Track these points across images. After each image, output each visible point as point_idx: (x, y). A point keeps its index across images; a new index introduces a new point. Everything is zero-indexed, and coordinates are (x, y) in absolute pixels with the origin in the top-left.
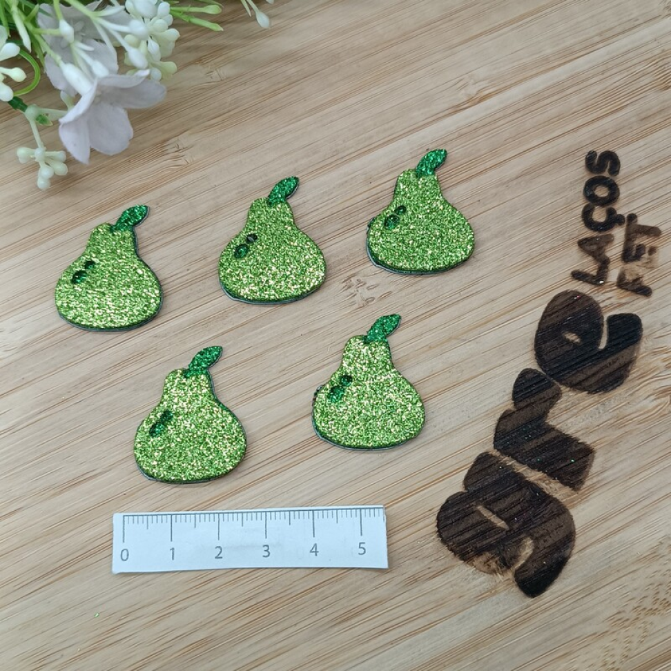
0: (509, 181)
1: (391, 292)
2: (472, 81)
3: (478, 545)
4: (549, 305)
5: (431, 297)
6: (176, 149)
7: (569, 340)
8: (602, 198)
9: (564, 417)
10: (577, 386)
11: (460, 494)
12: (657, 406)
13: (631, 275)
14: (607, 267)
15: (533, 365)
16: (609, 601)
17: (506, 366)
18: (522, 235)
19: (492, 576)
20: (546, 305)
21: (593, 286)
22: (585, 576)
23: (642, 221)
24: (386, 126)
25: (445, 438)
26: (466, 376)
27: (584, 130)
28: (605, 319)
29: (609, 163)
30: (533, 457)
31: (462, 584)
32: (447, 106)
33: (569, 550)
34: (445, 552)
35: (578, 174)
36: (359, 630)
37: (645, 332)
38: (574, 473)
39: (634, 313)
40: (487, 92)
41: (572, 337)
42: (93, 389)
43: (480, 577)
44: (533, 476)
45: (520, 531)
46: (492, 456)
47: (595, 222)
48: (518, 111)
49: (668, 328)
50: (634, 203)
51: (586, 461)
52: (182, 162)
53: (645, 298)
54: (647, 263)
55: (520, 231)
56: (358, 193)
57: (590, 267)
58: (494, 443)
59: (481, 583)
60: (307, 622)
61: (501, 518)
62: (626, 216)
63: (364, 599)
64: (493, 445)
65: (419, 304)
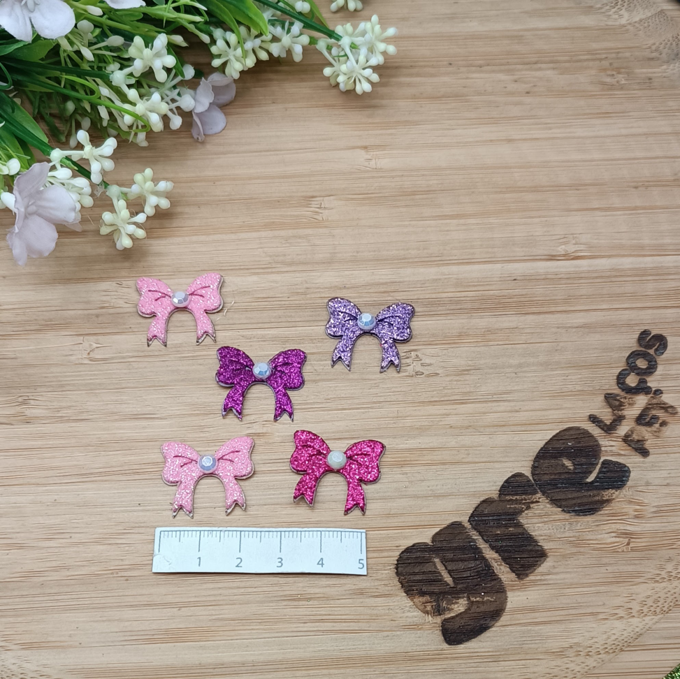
0: (569, 327)
1: (437, 374)
2: (574, 242)
3: (424, 589)
4: (560, 432)
5: (468, 390)
6: (318, 206)
7: (564, 464)
8: (639, 368)
9: (535, 520)
10: (555, 502)
11: (425, 544)
12: (614, 543)
13: (638, 435)
14: (620, 421)
15: (527, 472)
16: (509, 673)
17: (506, 464)
18: (563, 372)
19: (424, 615)
20: (558, 431)
21: (603, 432)
22: (498, 646)
23: (666, 398)
24: (490, 250)
25: (432, 498)
26: (469, 459)
27: (650, 311)
28: (601, 460)
29: (658, 344)
30: (496, 541)
31: (397, 611)
32: (546, 253)
33: (493, 623)
34: (396, 581)
35: (629, 342)
36: (302, 611)
37: (629, 483)
38: (523, 566)
39: (627, 465)
40: (582, 254)
41: (568, 463)
42: (179, 355)
43: (414, 612)
44: (490, 554)
45: (462, 591)
46: (463, 526)
47: (627, 384)
48: (602, 277)
49: (650, 487)
50: (666, 382)
51: (537, 561)
52: (319, 217)
53: (641, 457)
54: (656, 431)
55: (562, 368)
56: (446, 291)
57: (606, 416)
58: (470, 518)
59: (413, 617)
60: (265, 589)
61: (450, 575)
62: (654, 389)
63: (317, 590)
64: (468, 519)
65: (457, 391)
